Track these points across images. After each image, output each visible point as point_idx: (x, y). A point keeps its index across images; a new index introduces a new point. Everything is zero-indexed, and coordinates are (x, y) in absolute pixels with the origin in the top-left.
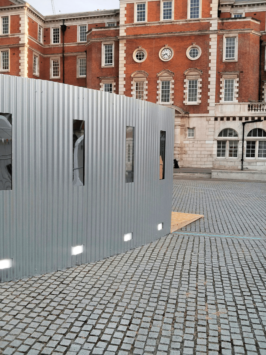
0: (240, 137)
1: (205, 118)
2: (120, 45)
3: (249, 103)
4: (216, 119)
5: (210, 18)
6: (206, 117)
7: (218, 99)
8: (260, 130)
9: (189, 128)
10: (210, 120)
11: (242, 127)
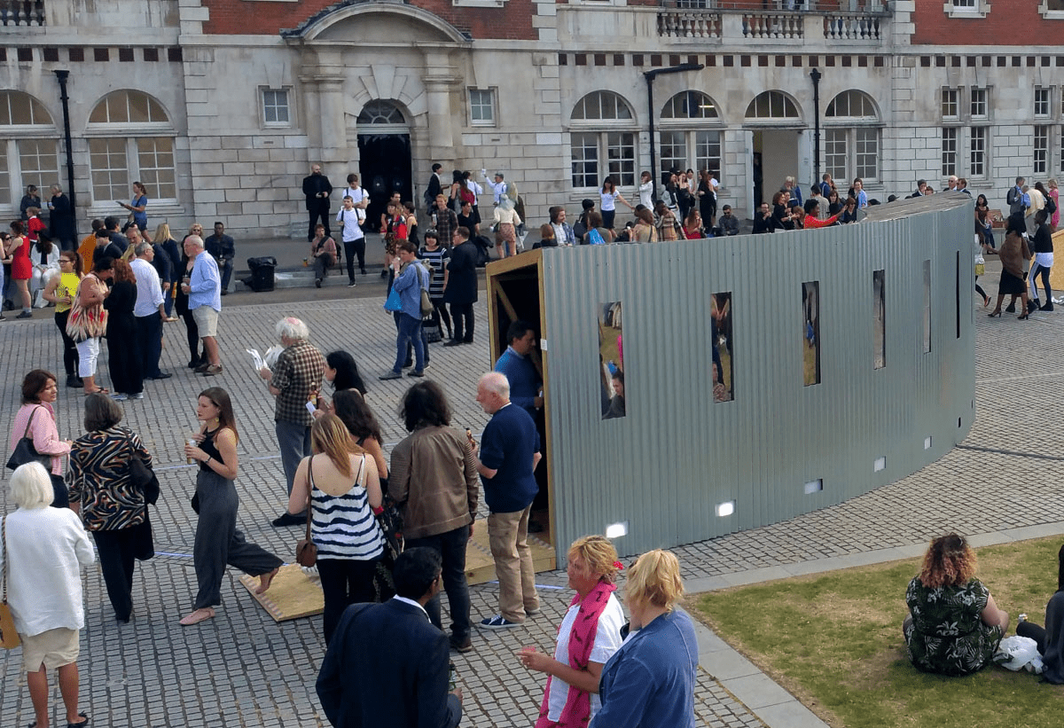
0: (642, 120)
1: (527, 56)
3: (662, 9)
4: (563, 60)
6: (531, 51)
8: (696, 96)
9: (474, 91)
10: (543, 63)
11: (646, 88)
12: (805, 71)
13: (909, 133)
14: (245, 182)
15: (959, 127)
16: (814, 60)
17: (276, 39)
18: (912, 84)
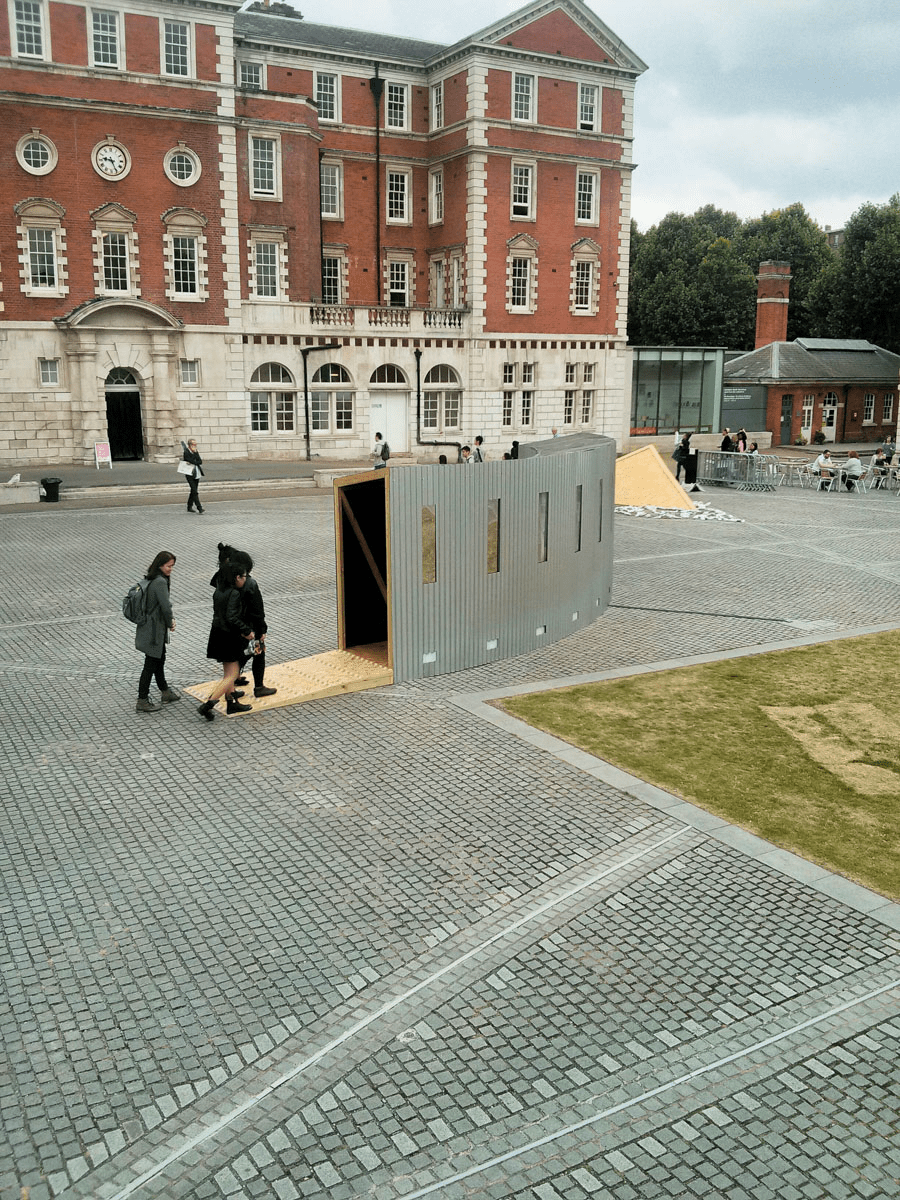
0: (300, 384)
1: (221, 337)
3: (313, 305)
4: (245, 340)
5: (217, 83)
6: (224, 334)
7: (246, 291)
8: (336, 367)
9: (184, 361)
10: (232, 342)
11: (302, 360)
12: (411, 350)
13: (482, 395)
14: (29, 426)
15: (515, 391)
16: (417, 342)
17: (50, 325)
18: (483, 360)
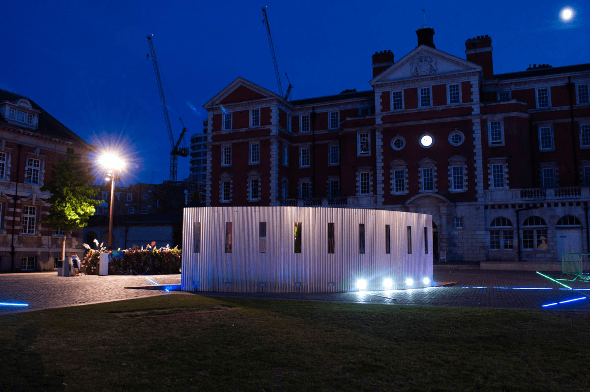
0: (515, 226)
2: (377, 133)
3: (522, 189)
4: (486, 207)
5: (472, 103)
6: (475, 205)
7: (486, 186)
8: (537, 218)
9: (456, 218)
10: (479, 208)
11: (516, 215)
12: (582, 207)
16: (585, 203)
